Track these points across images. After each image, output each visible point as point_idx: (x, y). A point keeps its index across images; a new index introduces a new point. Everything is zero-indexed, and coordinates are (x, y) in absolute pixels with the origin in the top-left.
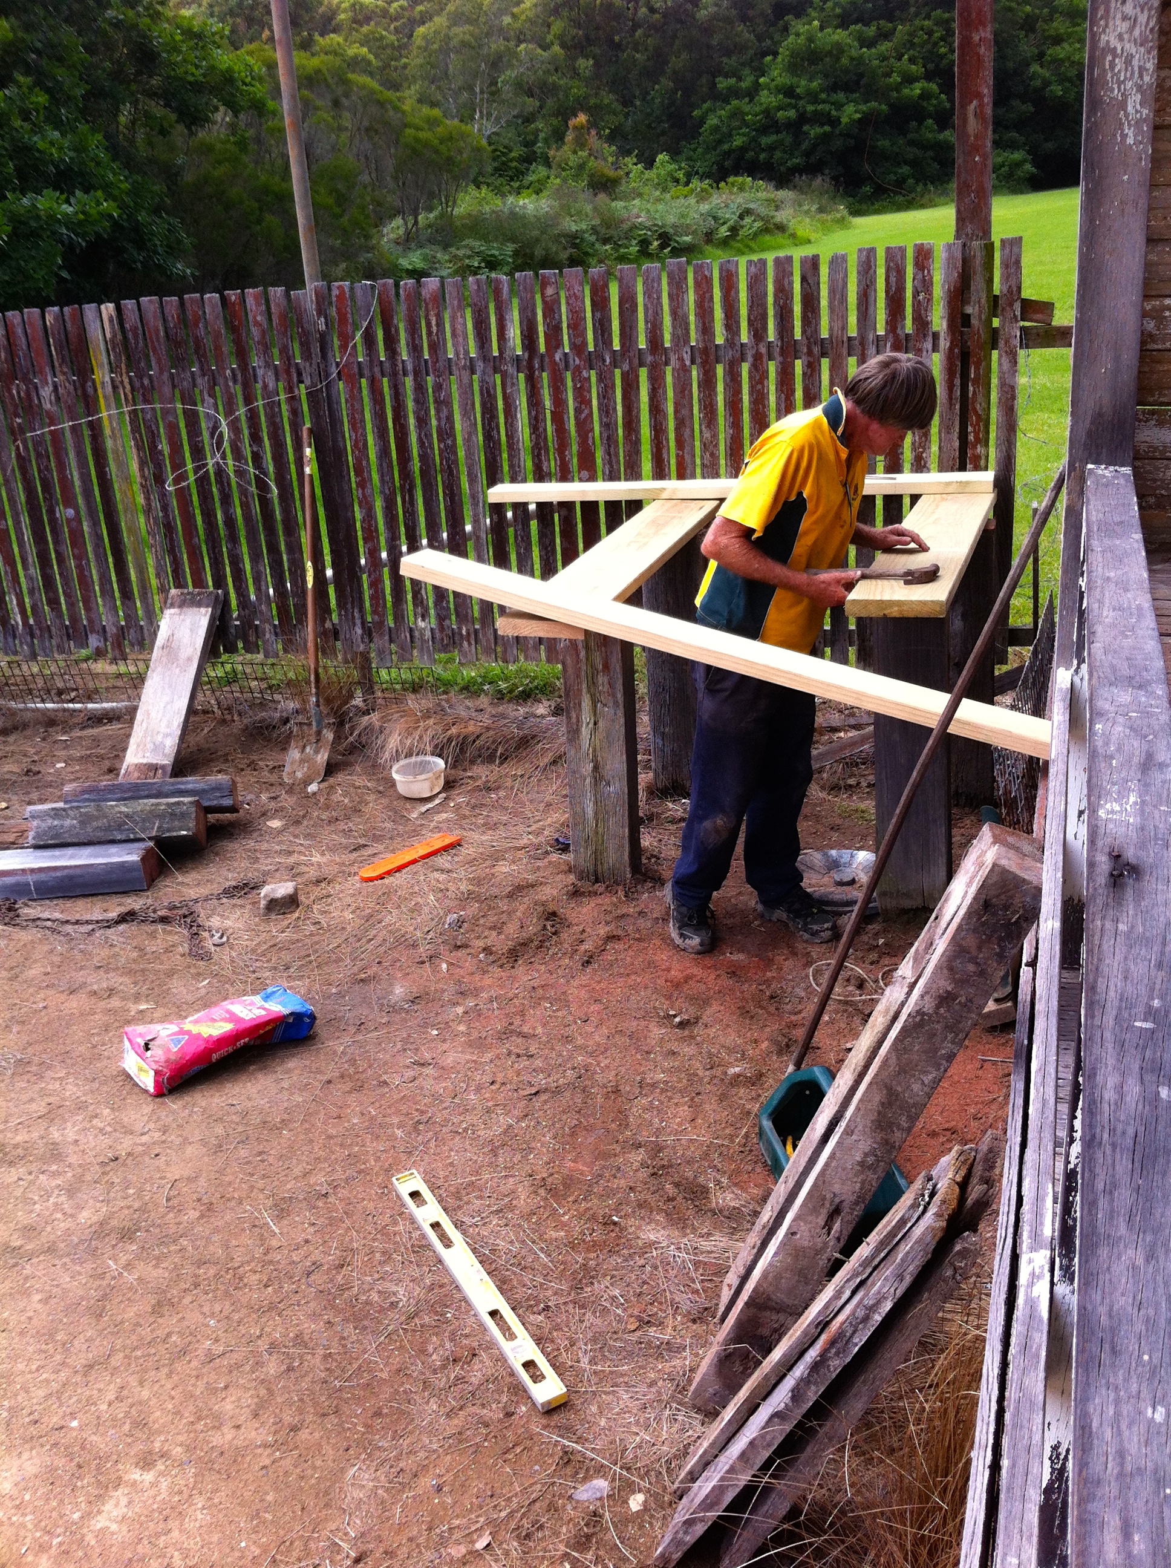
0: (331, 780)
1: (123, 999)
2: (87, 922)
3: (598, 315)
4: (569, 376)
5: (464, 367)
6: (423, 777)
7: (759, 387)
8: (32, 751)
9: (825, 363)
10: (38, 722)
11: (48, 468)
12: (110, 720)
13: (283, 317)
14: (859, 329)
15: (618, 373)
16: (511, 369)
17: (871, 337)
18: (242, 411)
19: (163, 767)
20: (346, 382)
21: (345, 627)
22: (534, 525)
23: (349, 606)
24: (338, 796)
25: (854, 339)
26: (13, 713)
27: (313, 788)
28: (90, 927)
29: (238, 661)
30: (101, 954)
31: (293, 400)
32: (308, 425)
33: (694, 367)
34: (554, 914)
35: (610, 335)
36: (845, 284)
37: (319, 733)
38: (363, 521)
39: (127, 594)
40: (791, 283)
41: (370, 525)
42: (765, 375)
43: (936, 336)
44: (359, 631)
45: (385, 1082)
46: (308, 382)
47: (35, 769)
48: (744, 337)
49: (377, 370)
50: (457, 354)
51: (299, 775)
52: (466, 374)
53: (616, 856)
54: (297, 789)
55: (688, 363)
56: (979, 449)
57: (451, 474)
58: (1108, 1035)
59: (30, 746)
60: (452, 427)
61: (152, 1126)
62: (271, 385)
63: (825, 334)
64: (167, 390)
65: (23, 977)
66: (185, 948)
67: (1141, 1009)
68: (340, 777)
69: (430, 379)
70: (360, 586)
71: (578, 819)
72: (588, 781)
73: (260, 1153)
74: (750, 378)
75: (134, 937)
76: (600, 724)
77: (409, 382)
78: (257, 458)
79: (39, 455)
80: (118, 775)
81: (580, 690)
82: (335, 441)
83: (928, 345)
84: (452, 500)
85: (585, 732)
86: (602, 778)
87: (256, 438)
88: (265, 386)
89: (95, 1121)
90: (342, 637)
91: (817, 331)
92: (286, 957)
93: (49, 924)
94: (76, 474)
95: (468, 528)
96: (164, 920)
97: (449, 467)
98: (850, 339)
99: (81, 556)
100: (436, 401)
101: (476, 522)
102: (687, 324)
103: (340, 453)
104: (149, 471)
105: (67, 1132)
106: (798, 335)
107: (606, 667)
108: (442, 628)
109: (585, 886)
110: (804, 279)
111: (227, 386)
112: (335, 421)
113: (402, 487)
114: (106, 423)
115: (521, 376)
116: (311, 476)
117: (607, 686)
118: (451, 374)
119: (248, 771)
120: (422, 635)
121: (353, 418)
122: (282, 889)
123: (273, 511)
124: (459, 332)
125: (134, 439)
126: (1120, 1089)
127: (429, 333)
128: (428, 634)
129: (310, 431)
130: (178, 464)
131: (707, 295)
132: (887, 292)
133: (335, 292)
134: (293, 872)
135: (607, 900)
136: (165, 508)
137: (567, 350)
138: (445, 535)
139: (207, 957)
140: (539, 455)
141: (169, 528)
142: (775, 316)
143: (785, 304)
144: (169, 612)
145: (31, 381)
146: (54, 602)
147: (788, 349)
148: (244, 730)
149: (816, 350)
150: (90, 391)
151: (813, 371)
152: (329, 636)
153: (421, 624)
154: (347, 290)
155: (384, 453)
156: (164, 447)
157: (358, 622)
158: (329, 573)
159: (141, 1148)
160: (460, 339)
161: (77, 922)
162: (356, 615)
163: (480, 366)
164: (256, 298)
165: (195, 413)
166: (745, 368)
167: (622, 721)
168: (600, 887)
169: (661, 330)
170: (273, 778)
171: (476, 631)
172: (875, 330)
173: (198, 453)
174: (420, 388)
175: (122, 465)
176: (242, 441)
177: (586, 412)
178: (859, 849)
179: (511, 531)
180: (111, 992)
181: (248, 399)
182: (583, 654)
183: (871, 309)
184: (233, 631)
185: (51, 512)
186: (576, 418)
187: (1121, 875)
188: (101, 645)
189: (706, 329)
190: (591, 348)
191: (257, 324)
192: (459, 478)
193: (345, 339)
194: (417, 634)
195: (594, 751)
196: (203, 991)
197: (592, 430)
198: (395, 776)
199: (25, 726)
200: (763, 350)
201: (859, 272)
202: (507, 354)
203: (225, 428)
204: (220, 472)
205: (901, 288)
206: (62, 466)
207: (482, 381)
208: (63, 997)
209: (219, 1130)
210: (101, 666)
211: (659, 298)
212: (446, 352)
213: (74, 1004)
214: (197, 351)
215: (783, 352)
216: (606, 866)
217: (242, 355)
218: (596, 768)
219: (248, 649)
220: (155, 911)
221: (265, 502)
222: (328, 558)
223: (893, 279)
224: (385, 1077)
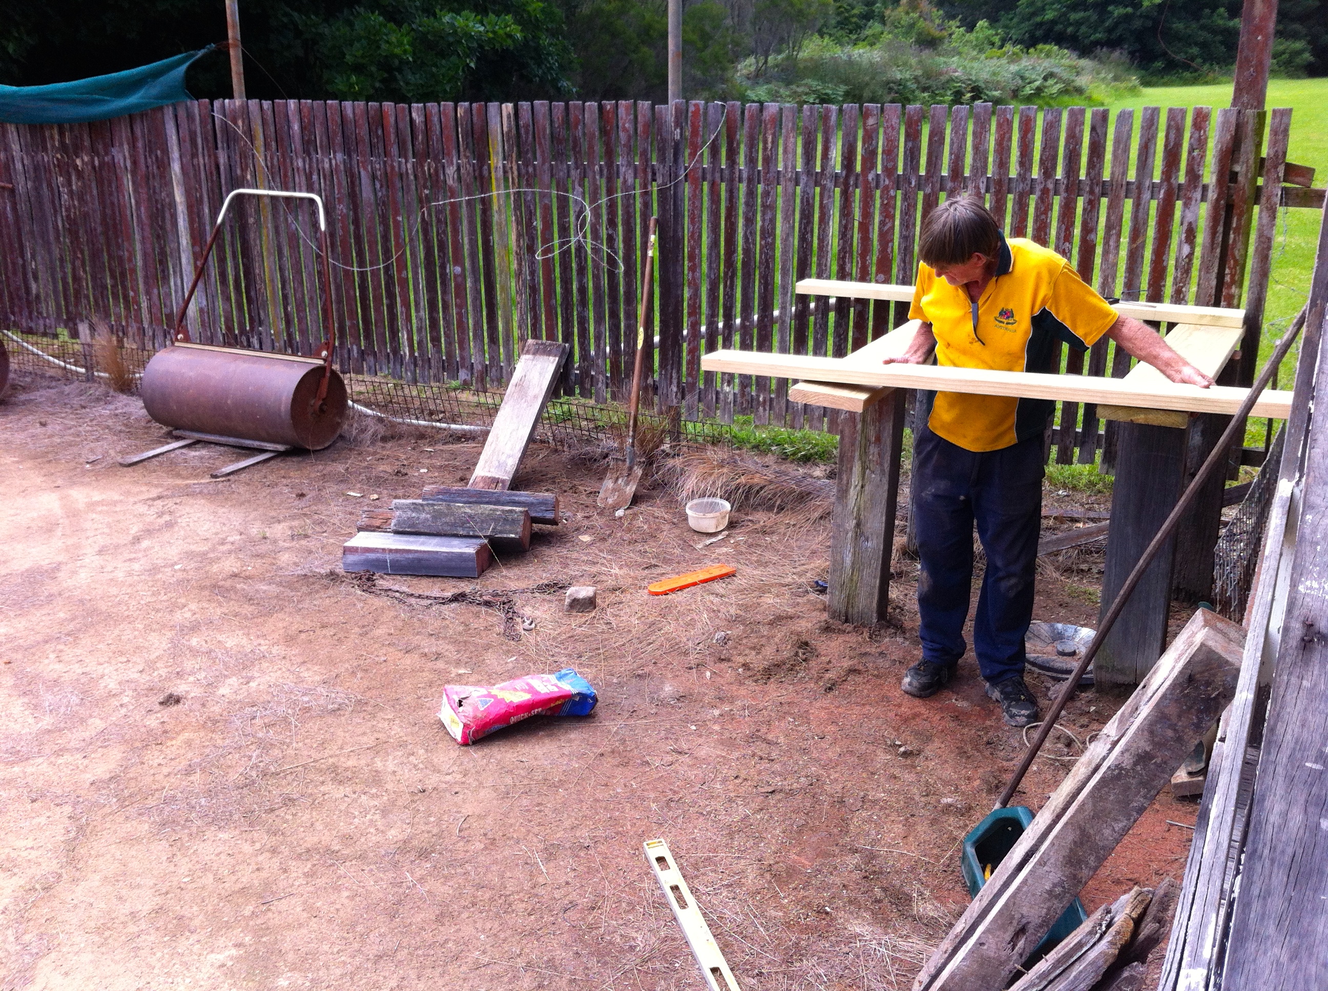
0: (636, 509)
1: (447, 663)
2: (427, 598)
3: (910, 144)
4: (878, 193)
5: (790, 180)
6: (711, 515)
7: (1043, 217)
8: (404, 457)
9: (1104, 201)
10: (411, 435)
11: (445, 232)
12: (467, 440)
13: (647, 126)
14: (1138, 175)
15: (921, 195)
16: (829, 184)
17: (1147, 183)
18: (604, 200)
19: (503, 481)
20: (692, 183)
21: (664, 384)
22: (832, 315)
23: (669, 367)
24: (640, 522)
25: (1132, 183)
26: (393, 425)
27: (620, 513)
28: (429, 602)
29: (576, 403)
30: (434, 624)
31: (646, 194)
32: (655, 216)
33: (988, 196)
34: (806, 644)
35: (918, 162)
36: (1129, 137)
37: (630, 469)
38: (690, 299)
39: (493, 340)
40: (1082, 131)
41: (695, 303)
42: (1049, 208)
43: (1205, 188)
44: (675, 389)
45: (647, 763)
46: (660, 180)
47: (403, 471)
48: (1035, 173)
49: (718, 175)
50: (786, 167)
51: (610, 501)
52: (790, 185)
53: (866, 602)
54: (607, 512)
55: (983, 191)
56: (1234, 290)
57: (767, 267)
58: (1280, 770)
59: (403, 453)
60: (774, 228)
61: (455, 768)
62: (630, 181)
63: (1106, 176)
64: (546, 178)
65: (371, 635)
66: (501, 629)
67: (1313, 753)
68: (643, 507)
69: (760, 188)
70: (680, 351)
71: (837, 566)
72: (850, 534)
73: (539, 804)
74: (1037, 209)
75: (463, 614)
76: (866, 488)
77: (742, 188)
78: (611, 240)
79: (439, 221)
80: (467, 484)
81: (853, 457)
82: (675, 231)
83: (1198, 195)
84: (766, 288)
85: (853, 493)
86: (862, 534)
87: (612, 223)
88: (625, 181)
89: (412, 758)
90: (660, 392)
91: (1100, 174)
92: (581, 647)
93: (397, 595)
94: (466, 240)
95: (776, 313)
96: (487, 604)
97: (767, 261)
98: (1128, 183)
99: (461, 306)
100: (763, 205)
101: (783, 308)
102: (986, 158)
103: (678, 242)
104: (524, 243)
105: (388, 764)
106: (1083, 175)
107: (878, 439)
108: (743, 394)
109: (836, 624)
110: (1093, 129)
111: (594, 178)
112: (678, 215)
113: (726, 273)
114: (495, 200)
115: (838, 190)
116: (652, 258)
117: (876, 456)
118: (778, 184)
119: (570, 493)
120: (726, 398)
121: (693, 213)
122: (584, 591)
123: (618, 284)
124: (790, 149)
125: (516, 215)
126: (1285, 815)
127: (765, 149)
128: (731, 397)
129: (657, 221)
130: (547, 239)
131: (1007, 136)
132: (1166, 146)
133: (692, 109)
134: (595, 579)
135: (853, 639)
136: (533, 273)
137: (879, 172)
138: (756, 317)
139: (516, 638)
140: (844, 257)
141: (534, 290)
142: (1065, 158)
143: (1075, 149)
144: (524, 357)
145: (440, 161)
146: (436, 340)
147: (1073, 187)
148: (571, 460)
149: (1097, 190)
150: (485, 173)
151: (1093, 207)
152: (650, 390)
153: (727, 389)
154: (701, 108)
155: (714, 244)
156: (538, 224)
157: (675, 381)
158: (657, 339)
159: (444, 786)
160: (790, 156)
161: (420, 597)
162: (674, 375)
163: (803, 179)
164: (627, 109)
165: (566, 199)
166: (1033, 201)
167: (886, 487)
168: (848, 627)
169: (963, 161)
170: (589, 501)
171: (771, 400)
172: (1152, 178)
173: (564, 231)
174: (751, 194)
175: (504, 236)
176: (601, 225)
177: (889, 225)
178: (1082, 626)
179: (812, 319)
180: (438, 656)
181: (610, 191)
182: (859, 426)
183: (1150, 160)
184: (573, 378)
185: (443, 267)
186: (880, 229)
187: (1311, 641)
188: (468, 378)
189: (1003, 164)
190: (900, 171)
191: (625, 129)
192: (773, 271)
193: (695, 148)
194: (721, 396)
195: (859, 510)
196: (511, 665)
197: (892, 240)
198: (688, 511)
199: (401, 437)
200: (1051, 186)
201: (1142, 127)
202: (828, 171)
203: (588, 212)
204: (580, 248)
205: (1178, 145)
206: (456, 232)
207: (804, 192)
208: (400, 655)
209: (509, 780)
210: (465, 396)
211: (965, 134)
212: (776, 165)
213: (408, 661)
214: (574, 148)
215: (1067, 190)
216: (856, 610)
217: (610, 154)
218: (858, 525)
219: (582, 394)
220: (481, 596)
221: (612, 276)
222: (657, 329)
223: (1172, 136)
224: (648, 758)
